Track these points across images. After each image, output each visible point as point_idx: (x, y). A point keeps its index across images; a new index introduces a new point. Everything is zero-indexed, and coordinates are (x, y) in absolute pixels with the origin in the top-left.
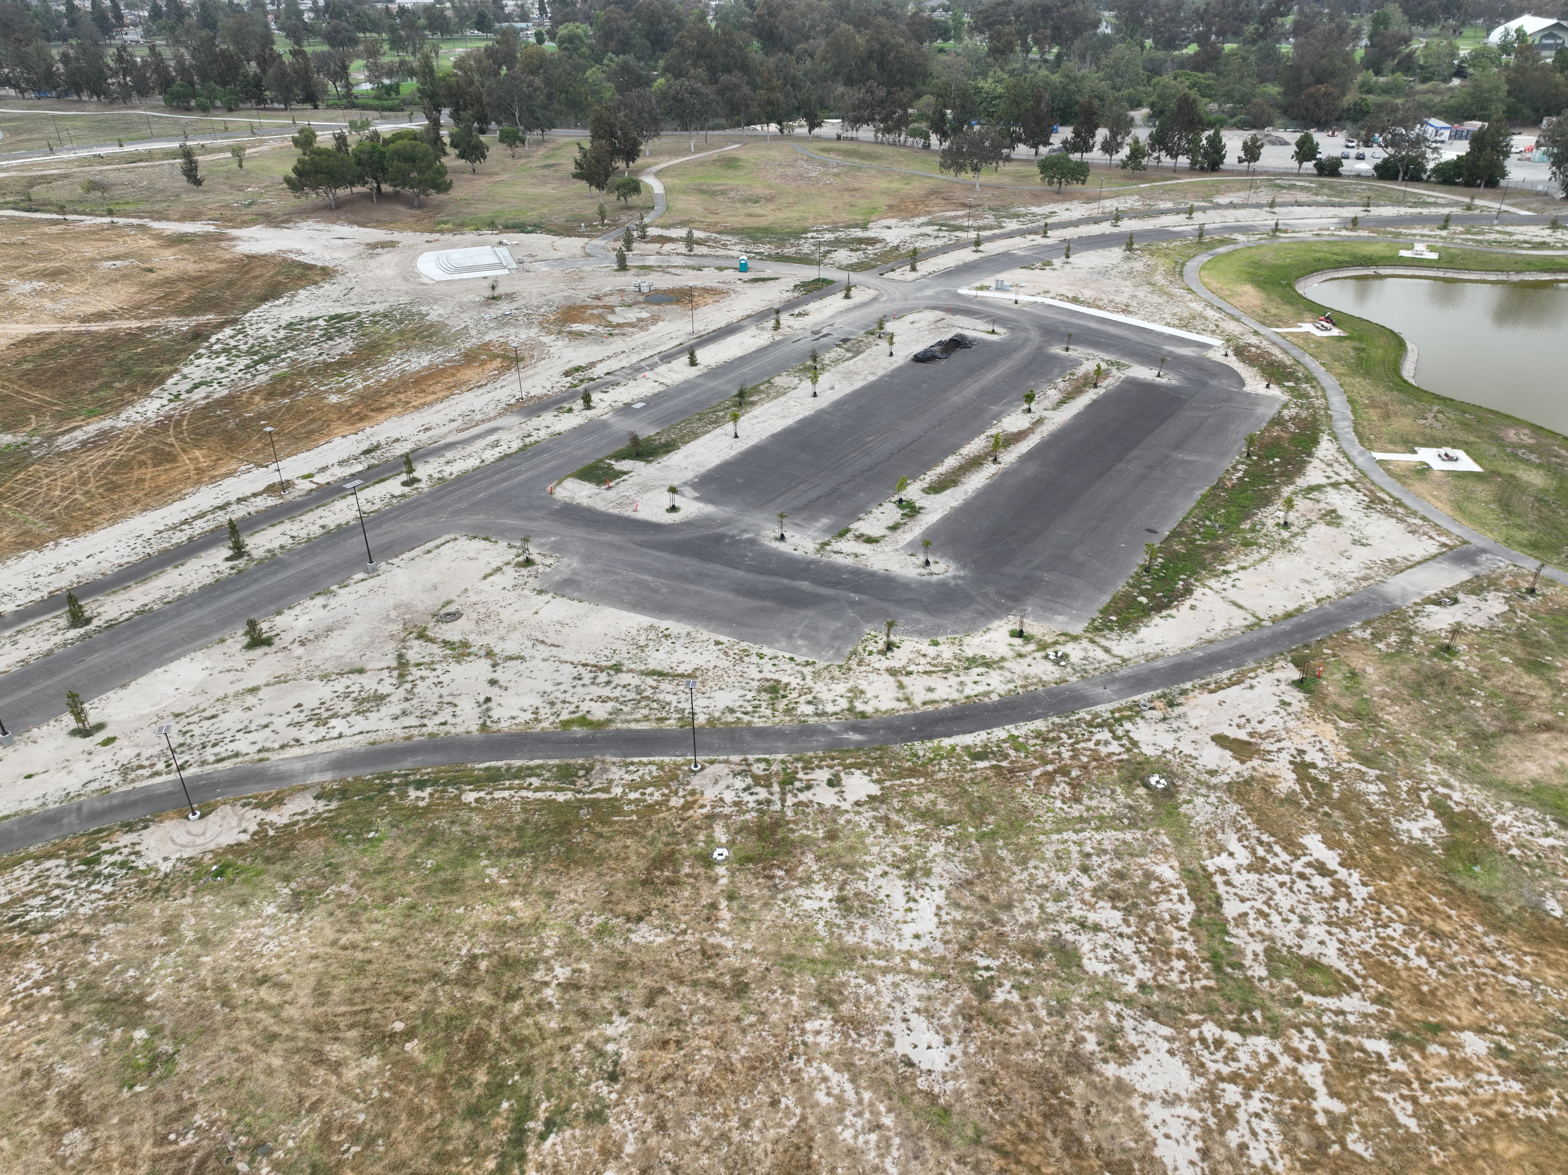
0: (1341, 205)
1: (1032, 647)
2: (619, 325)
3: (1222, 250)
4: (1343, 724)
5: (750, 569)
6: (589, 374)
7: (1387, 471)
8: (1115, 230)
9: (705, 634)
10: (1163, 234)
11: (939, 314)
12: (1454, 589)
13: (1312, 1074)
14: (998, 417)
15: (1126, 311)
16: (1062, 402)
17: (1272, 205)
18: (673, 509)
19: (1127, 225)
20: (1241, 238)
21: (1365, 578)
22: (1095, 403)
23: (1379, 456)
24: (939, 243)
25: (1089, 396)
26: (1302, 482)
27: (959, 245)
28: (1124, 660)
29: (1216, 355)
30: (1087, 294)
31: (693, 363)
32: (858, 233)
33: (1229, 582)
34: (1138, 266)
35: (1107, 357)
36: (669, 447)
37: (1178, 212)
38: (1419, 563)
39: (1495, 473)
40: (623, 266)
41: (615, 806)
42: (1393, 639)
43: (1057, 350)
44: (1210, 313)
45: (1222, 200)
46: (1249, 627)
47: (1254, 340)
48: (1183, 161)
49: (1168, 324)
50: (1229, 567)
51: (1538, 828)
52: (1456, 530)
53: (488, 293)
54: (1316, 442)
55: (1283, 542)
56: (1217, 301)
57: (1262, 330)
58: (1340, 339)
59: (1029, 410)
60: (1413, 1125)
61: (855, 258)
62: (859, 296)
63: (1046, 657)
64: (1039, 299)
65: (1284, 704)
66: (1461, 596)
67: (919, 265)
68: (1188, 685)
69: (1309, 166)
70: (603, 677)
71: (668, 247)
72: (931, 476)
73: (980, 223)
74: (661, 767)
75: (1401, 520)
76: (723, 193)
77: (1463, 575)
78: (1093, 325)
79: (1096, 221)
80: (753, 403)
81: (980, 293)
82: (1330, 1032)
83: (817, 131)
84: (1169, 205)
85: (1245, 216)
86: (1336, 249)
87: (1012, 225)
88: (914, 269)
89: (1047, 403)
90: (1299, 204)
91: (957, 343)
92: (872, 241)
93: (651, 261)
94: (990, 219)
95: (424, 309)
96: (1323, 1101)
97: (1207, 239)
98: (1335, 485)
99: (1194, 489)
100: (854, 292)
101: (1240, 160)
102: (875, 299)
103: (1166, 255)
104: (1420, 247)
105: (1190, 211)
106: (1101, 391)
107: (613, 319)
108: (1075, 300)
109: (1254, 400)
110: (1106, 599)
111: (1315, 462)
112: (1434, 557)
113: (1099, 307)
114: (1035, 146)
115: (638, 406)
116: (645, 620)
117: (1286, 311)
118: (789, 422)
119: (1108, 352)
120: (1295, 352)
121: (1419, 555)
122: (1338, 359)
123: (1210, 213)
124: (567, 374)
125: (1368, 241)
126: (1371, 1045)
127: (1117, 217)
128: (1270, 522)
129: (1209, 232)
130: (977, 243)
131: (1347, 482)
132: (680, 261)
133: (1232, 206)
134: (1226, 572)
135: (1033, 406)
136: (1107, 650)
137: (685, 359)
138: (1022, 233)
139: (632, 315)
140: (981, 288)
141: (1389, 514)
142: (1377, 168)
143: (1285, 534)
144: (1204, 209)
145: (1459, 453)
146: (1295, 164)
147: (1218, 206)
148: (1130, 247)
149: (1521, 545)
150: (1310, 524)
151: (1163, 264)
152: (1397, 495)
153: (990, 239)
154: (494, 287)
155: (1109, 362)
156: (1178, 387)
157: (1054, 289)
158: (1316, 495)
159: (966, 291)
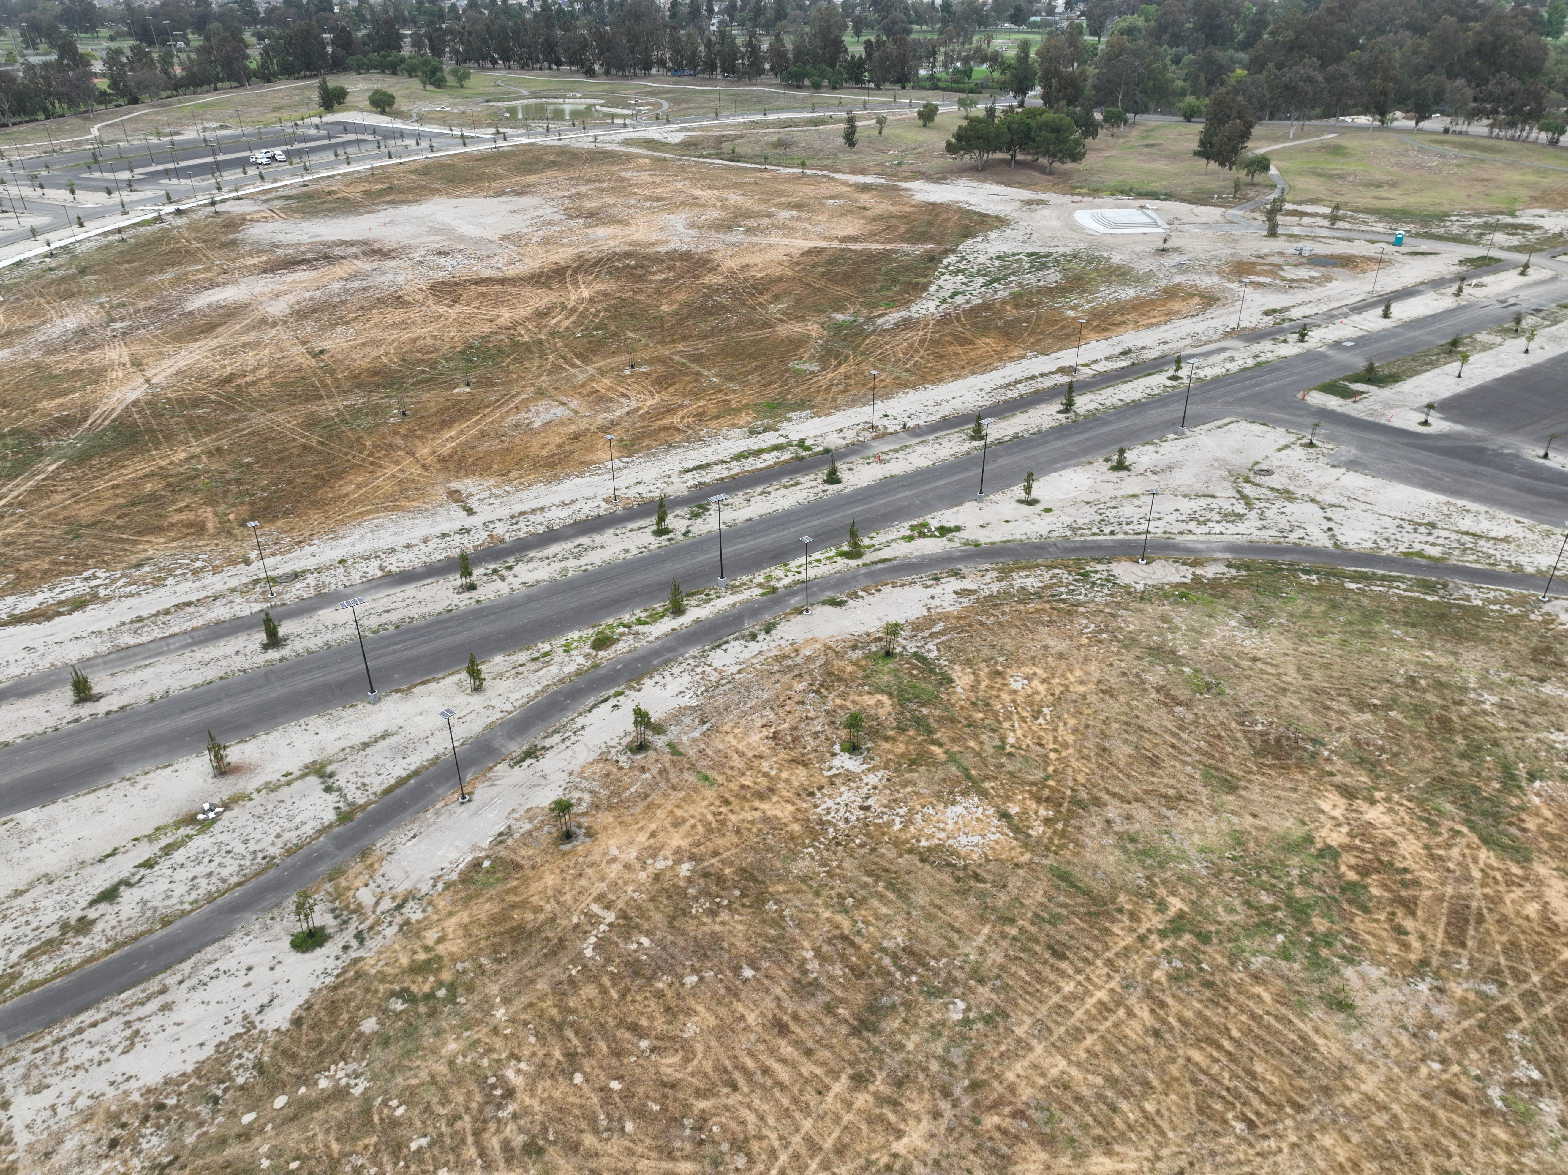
2: (1293, 280)
6: (1287, 315)
9: (1503, 514)
18: (1425, 423)
31: (1386, 315)
32: (1509, 220)
36: (1394, 378)
40: (1273, 233)
41: (1480, 611)
53: (1161, 245)
61: (1515, 241)
62: (1534, 274)
70: (1422, 529)
74: (1509, 593)
93: (1296, 230)
107: (1286, 275)
115: (1349, 344)
116: (1440, 497)
124: (1267, 313)
132: (1326, 232)
137: (1380, 311)
139: (1303, 273)
154: (1165, 241)
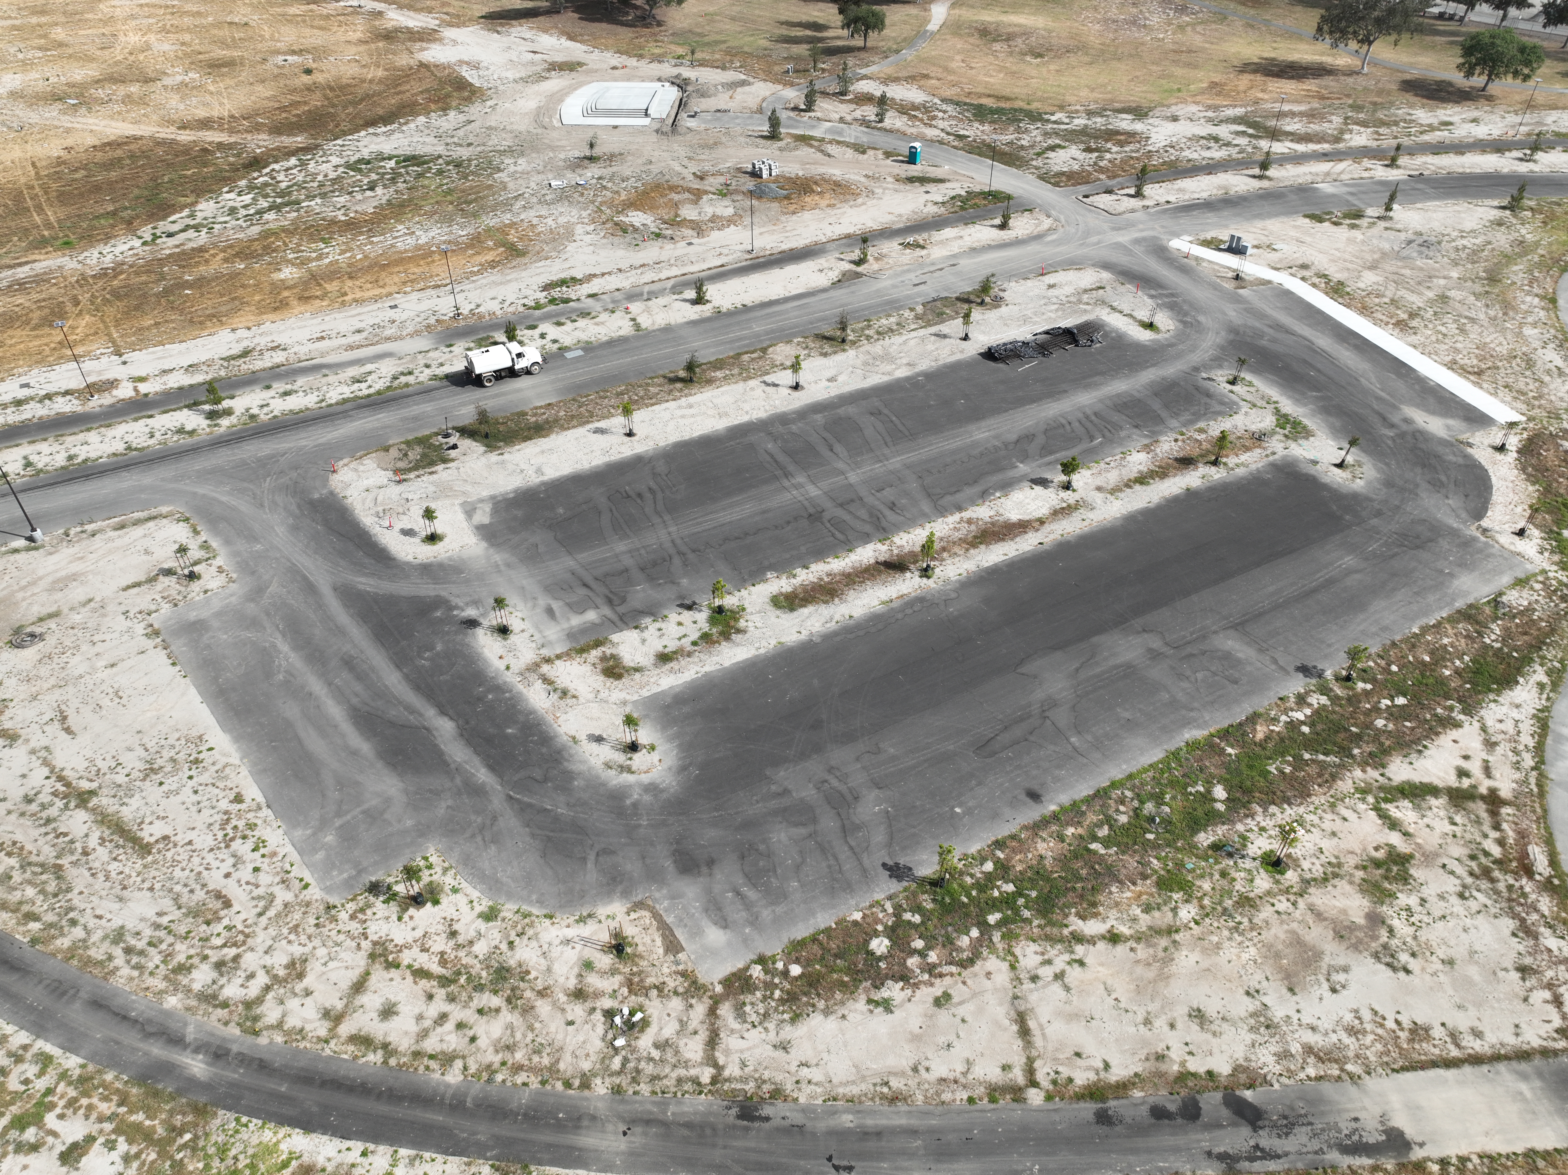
1: (612, 984)
2: (681, 223)
5: (412, 675)
6: (572, 291)
8: (1521, 168)
9: (240, 774)
11: (1106, 275)
14: (1007, 486)
15: (1404, 324)
16: (1142, 480)
18: (436, 538)
19: (1547, 161)
21: (1323, 1056)
22: (1190, 494)
24: (1220, 154)
26: (1399, 771)
27: (1244, 163)
28: (717, 1080)
29: (1481, 445)
30: (1367, 280)
31: (699, 300)
32: (1124, 123)
33: (1060, 962)
34: (1502, 239)
35: (1288, 406)
38: (1476, 1060)
40: (774, 133)
43: (1221, 376)
46: (994, 1092)
49: (1452, 366)
50: (1092, 927)
54: (1508, 681)
55: (1246, 902)
59: (1067, 486)
61: (1080, 162)
62: (1021, 225)
63: (609, 1016)
64: (1280, 277)
67: (1148, 190)
70: (54, 809)
71: (860, 112)
73: (1314, 127)
75: (1526, 931)
76: (1009, 38)
78: (1324, 342)
79: (1500, 147)
80: (710, 382)
81: (1198, 251)
87: (1360, 138)
88: (1139, 194)
89: (1112, 477)
91: (1076, 335)
92: (1129, 139)
93: (820, 130)
94: (1333, 124)
95: (507, 162)
98: (1460, 798)
99: (1187, 723)
100: (1017, 221)
102: (1038, 237)
106: (1217, 474)
107: (688, 212)
108: (1336, 290)
109: (1474, 553)
110: (825, 919)
111: (1467, 732)
112: (1523, 1055)
115: (572, 354)
116: (205, 723)
119: (1299, 398)
124: (547, 287)
128: (1258, 846)
130: (1271, 163)
131: (1492, 799)
132: (854, 134)
134: (1073, 937)
135: (1081, 478)
136: (713, 1041)
138: (1360, 154)
139: (713, 210)
140: (1206, 243)
141: (1513, 904)
143: (1263, 882)
148: (1515, 203)
150: (1331, 874)
151: (1550, 242)
153: (1298, 159)
154: (592, 146)
155: (1283, 420)
156: (1355, 497)
157: (1321, 262)
158: (1403, 811)
159: (1181, 244)
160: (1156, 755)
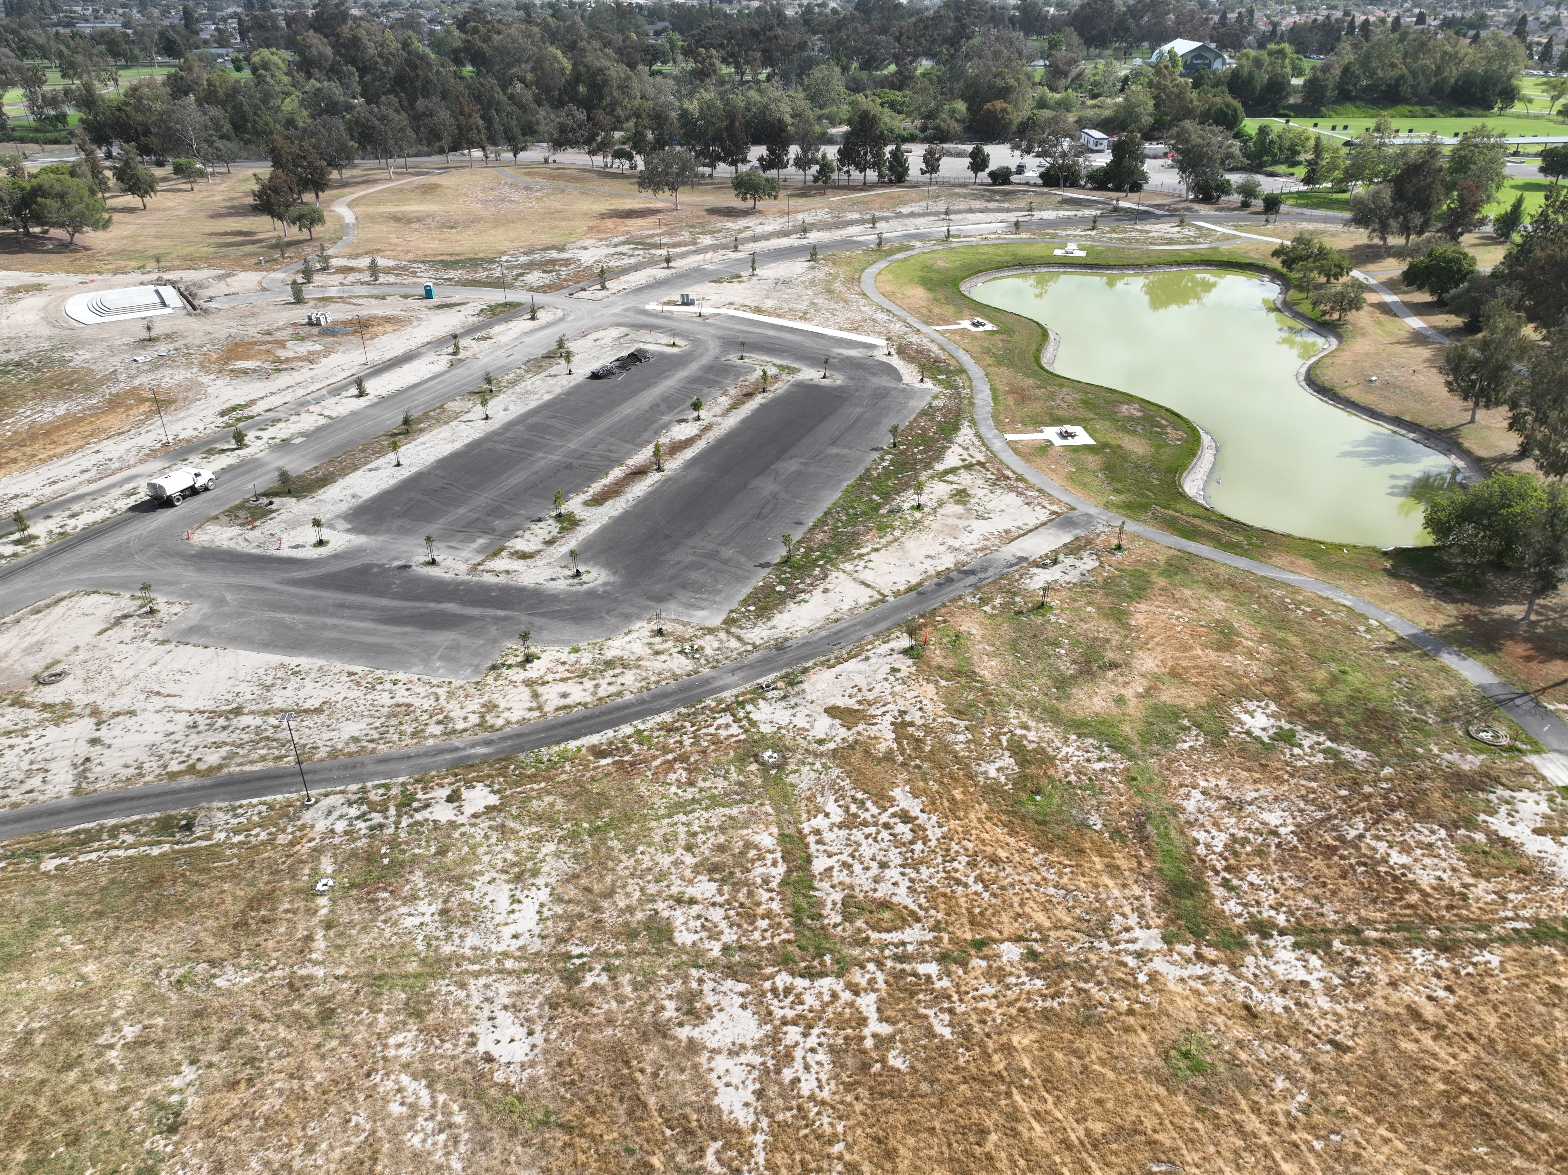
0: (1008, 210)
1: (670, 644)
2: (287, 360)
3: (899, 256)
4: (943, 683)
5: (395, 596)
6: (248, 412)
7: (1015, 450)
8: (804, 242)
9: (338, 666)
10: (848, 244)
11: (624, 330)
12: (1056, 552)
13: (867, 1003)
14: (667, 426)
15: (804, 317)
16: (732, 408)
17: (947, 213)
18: (321, 543)
19: (814, 237)
20: (918, 244)
21: (982, 549)
22: (763, 406)
23: (1010, 437)
24: (633, 261)
25: (759, 400)
26: (939, 467)
27: (652, 263)
28: (755, 647)
29: (880, 355)
30: (769, 304)
31: (362, 394)
32: (555, 255)
33: (862, 564)
34: (820, 275)
35: (779, 362)
36: (324, 481)
37: (863, 222)
38: (1031, 531)
39: (1105, 445)
40: (299, 299)
41: (214, 853)
42: (998, 601)
43: (733, 358)
44: (881, 316)
45: (905, 210)
46: (874, 604)
47: (914, 339)
48: (872, 175)
49: (841, 328)
50: (864, 551)
51: (1093, 756)
52: (1066, 499)
53: (145, 335)
54: (956, 428)
55: (916, 522)
56: (887, 305)
57: (924, 328)
58: (992, 333)
59: (698, 419)
60: (947, 1033)
61: (547, 279)
62: (544, 316)
63: (682, 652)
64: (723, 311)
65: (894, 670)
66: (1061, 557)
67: (608, 284)
68: (810, 664)
69: (983, 176)
70: (221, 722)
71: (352, 277)
72: (596, 488)
73: (676, 239)
74: (271, 807)
75: (1020, 494)
76: (419, 220)
77: (1066, 538)
78: (771, 333)
79: (785, 234)
80: (422, 430)
81: (667, 308)
82: (889, 963)
83: (522, 155)
84: (856, 216)
85: (923, 225)
86: (1000, 251)
87: (706, 241)
88: (603, 287)
89: (717, 410)
90: (972, 211)
91: (635, 358)
92: (566, 262)
93: (332, 292)
94: (685, 236)
95: (67, 355)
96: (875, 1026)
97: (886, 247)
98: (969, 467)
99: (843, 480)
100: (540, 314)
101: (923, 172)
102: (561, 320)
103: (848, 264)
104: (1072, 246)
105: (874, 221)
106: (770, 395)
107: (283, 354)
108: (757, 310)
109: (909, 393)
110: (747, 590)
111: (955, 448)
113: (779, 316)
114: (734, 163)
115: (297, 441)
116: (275, 659)
117: (949, 311)
118: (458, 445)
119: (781, 357)
120: (950, 347)
121: (1032, 523)
122: (988, 352)
123: (893, 223)
124: (222, 414)
125: (1028, 243)
126: (923, 969)
127: (804, 229)
128: (906, 506)
129: (888, 240)
130: (668, 260)
131: (979, 463)
132: (364, 290)
133: (913, 215)
134: (861, 556)
135: (703, 413)
136: (739, 639)
137: (354, 391)
138: (714, 248)
139: (304, 348)
140: (669, 303)
141: (1010, 489)
142: (1042, 176)
143: (918, 515)
144: (886, 219)
145: (1078, 430)
146: (971, 174)
147: (899, 216)
148: (813, 258)
149: (1118, 507)
150: (941, 503)
151: (843, 271)
152: (1020, 471)
153: (683, 255)
154: (149, 329)
155: (781, 368)
156: (840, 387)
157: (739, 300)
158: (951, 477)
159: (652, 306)
160: (838, 494)
